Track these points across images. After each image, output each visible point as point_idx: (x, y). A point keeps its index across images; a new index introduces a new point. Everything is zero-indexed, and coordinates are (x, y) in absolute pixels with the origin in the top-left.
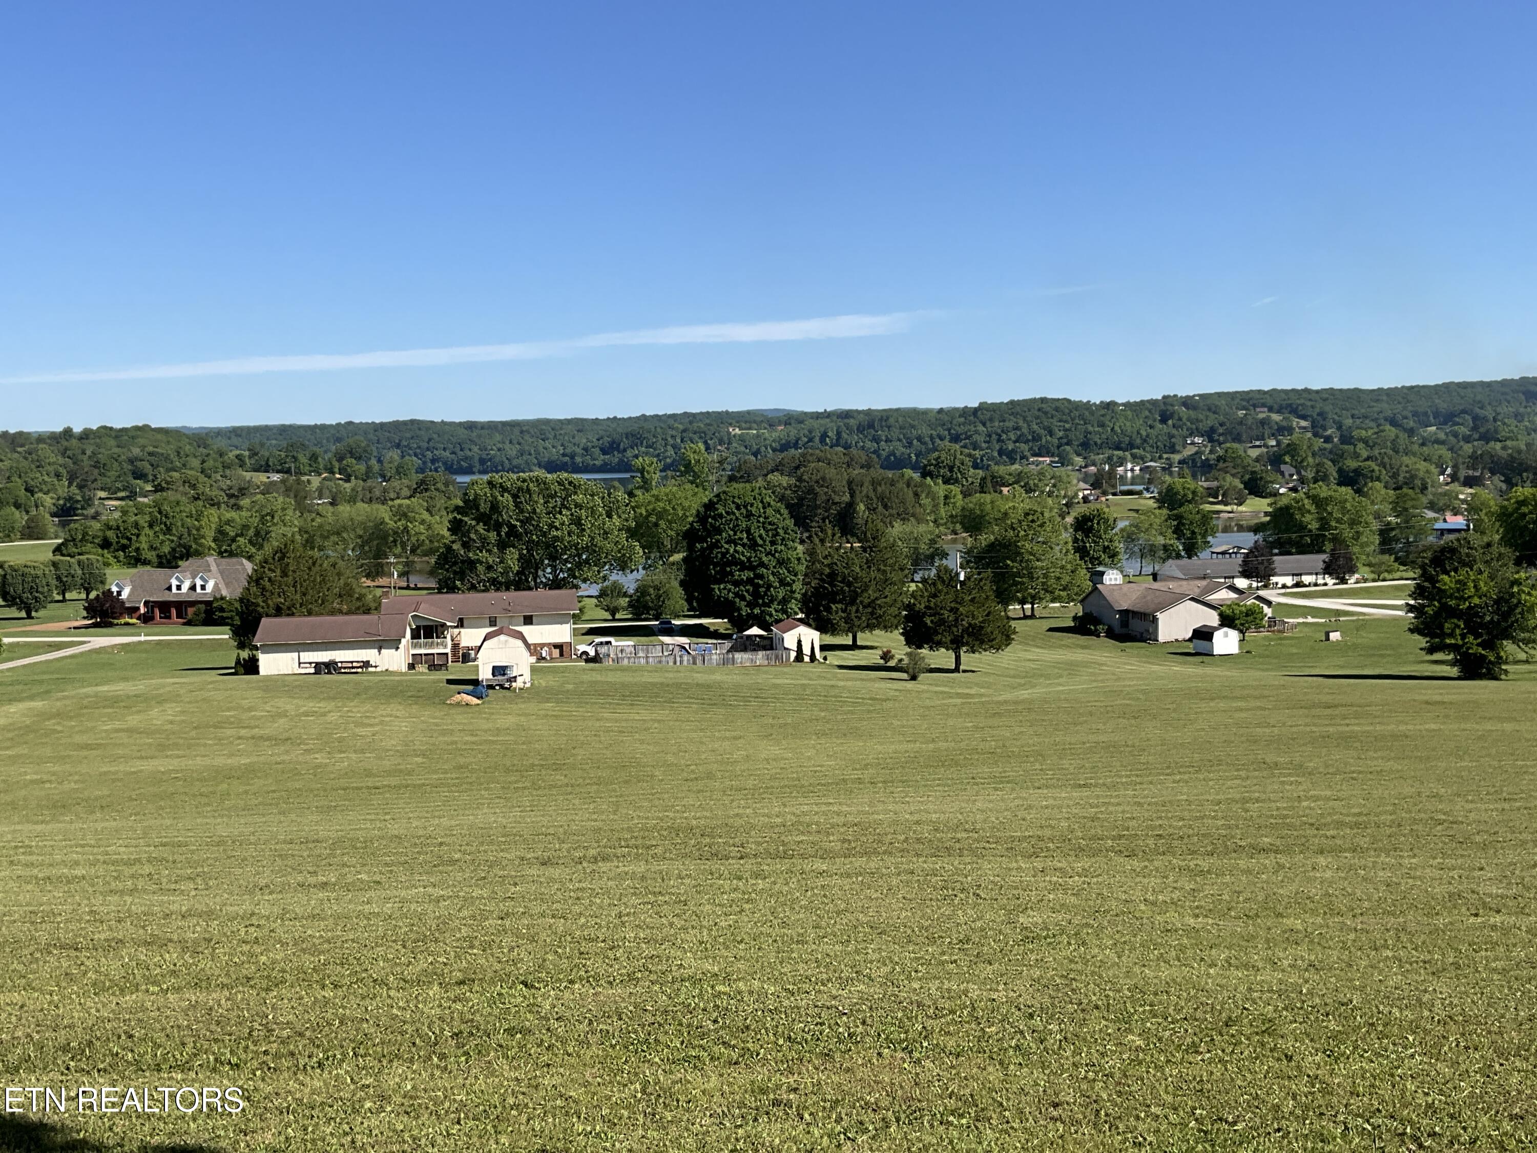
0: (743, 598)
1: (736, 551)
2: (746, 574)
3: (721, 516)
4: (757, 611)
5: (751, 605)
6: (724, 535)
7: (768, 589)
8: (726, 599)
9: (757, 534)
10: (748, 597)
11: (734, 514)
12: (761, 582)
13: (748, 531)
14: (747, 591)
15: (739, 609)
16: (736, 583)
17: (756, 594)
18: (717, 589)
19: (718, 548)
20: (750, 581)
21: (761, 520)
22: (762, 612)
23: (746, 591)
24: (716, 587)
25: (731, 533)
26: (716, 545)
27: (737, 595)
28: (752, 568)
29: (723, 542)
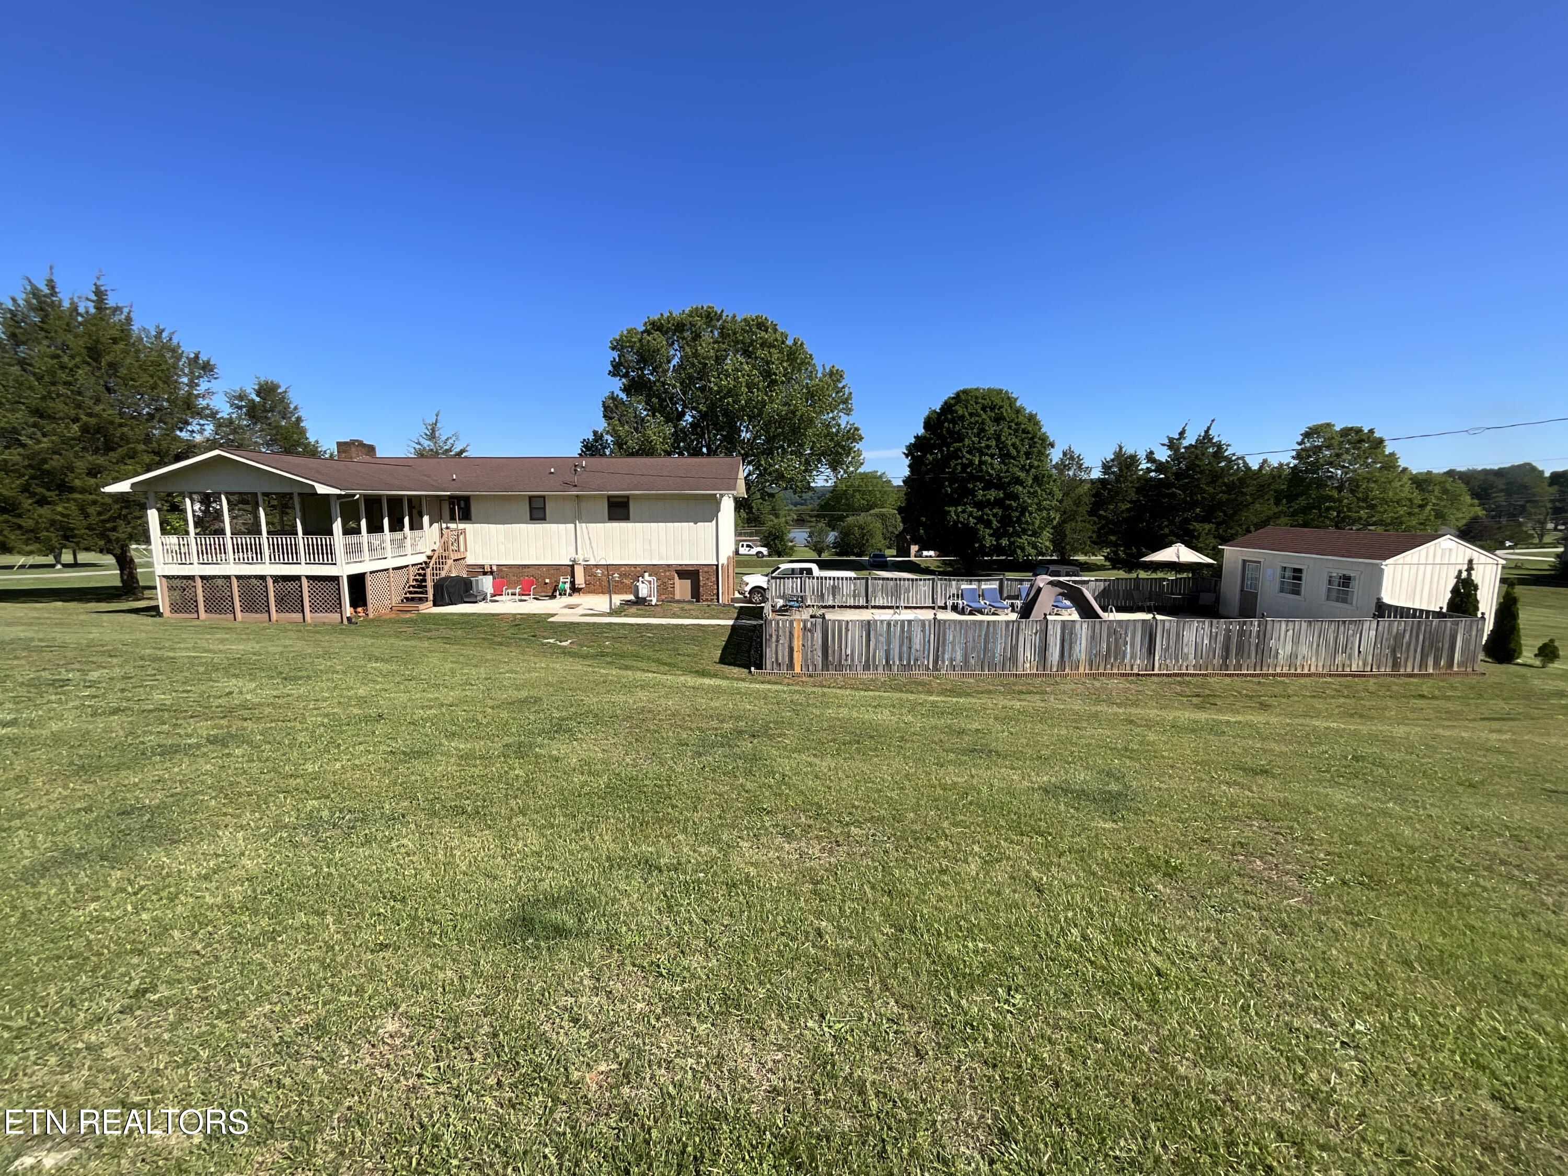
0: (988, 524)
1: (981, 462)
2: (992, 494)
3: (962, 418)
4: (1004, 542)
5: (997, 535)
6: (967, 442)
7: (1022, 513)
8: (966, 525)
9: (1009, 443)
10: (995, 524)
11: (980, 416)
12: (1014, 504)
13: (998, 437)
14: (995, 515)
15: (981, 540)
16: (980, 505)
17: (1006, 521)
18: (953, 512)
19: (957, 458)
20: (999, 503)
21: (1014, 426)
22: (1011, 543)
23: (993, 515)
24: (952, 509)
25: (976, 439)
26: (956, 455)
27: (980, 520)
28: (1000, 486)
29: (965, 450)
